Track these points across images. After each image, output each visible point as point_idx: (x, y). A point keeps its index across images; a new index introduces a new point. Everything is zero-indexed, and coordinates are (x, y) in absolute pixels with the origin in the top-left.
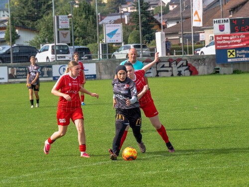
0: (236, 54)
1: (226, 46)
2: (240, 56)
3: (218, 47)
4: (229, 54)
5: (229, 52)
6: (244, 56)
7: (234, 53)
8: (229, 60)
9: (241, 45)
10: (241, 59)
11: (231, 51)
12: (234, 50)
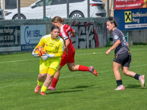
0: (132, 18)
1: (123, 6)
2: (135, 20)
3: (117, 6)
4: (126, 17)
5: (126, 14)
6: (138, 20)
7: (130, 17)
8: (126, 27)
9: (137, 5)
10: (136, 25)
11: (128, 13)
12: (131, 12)
